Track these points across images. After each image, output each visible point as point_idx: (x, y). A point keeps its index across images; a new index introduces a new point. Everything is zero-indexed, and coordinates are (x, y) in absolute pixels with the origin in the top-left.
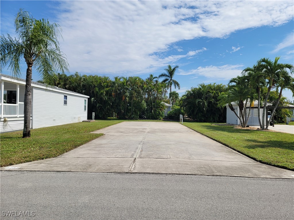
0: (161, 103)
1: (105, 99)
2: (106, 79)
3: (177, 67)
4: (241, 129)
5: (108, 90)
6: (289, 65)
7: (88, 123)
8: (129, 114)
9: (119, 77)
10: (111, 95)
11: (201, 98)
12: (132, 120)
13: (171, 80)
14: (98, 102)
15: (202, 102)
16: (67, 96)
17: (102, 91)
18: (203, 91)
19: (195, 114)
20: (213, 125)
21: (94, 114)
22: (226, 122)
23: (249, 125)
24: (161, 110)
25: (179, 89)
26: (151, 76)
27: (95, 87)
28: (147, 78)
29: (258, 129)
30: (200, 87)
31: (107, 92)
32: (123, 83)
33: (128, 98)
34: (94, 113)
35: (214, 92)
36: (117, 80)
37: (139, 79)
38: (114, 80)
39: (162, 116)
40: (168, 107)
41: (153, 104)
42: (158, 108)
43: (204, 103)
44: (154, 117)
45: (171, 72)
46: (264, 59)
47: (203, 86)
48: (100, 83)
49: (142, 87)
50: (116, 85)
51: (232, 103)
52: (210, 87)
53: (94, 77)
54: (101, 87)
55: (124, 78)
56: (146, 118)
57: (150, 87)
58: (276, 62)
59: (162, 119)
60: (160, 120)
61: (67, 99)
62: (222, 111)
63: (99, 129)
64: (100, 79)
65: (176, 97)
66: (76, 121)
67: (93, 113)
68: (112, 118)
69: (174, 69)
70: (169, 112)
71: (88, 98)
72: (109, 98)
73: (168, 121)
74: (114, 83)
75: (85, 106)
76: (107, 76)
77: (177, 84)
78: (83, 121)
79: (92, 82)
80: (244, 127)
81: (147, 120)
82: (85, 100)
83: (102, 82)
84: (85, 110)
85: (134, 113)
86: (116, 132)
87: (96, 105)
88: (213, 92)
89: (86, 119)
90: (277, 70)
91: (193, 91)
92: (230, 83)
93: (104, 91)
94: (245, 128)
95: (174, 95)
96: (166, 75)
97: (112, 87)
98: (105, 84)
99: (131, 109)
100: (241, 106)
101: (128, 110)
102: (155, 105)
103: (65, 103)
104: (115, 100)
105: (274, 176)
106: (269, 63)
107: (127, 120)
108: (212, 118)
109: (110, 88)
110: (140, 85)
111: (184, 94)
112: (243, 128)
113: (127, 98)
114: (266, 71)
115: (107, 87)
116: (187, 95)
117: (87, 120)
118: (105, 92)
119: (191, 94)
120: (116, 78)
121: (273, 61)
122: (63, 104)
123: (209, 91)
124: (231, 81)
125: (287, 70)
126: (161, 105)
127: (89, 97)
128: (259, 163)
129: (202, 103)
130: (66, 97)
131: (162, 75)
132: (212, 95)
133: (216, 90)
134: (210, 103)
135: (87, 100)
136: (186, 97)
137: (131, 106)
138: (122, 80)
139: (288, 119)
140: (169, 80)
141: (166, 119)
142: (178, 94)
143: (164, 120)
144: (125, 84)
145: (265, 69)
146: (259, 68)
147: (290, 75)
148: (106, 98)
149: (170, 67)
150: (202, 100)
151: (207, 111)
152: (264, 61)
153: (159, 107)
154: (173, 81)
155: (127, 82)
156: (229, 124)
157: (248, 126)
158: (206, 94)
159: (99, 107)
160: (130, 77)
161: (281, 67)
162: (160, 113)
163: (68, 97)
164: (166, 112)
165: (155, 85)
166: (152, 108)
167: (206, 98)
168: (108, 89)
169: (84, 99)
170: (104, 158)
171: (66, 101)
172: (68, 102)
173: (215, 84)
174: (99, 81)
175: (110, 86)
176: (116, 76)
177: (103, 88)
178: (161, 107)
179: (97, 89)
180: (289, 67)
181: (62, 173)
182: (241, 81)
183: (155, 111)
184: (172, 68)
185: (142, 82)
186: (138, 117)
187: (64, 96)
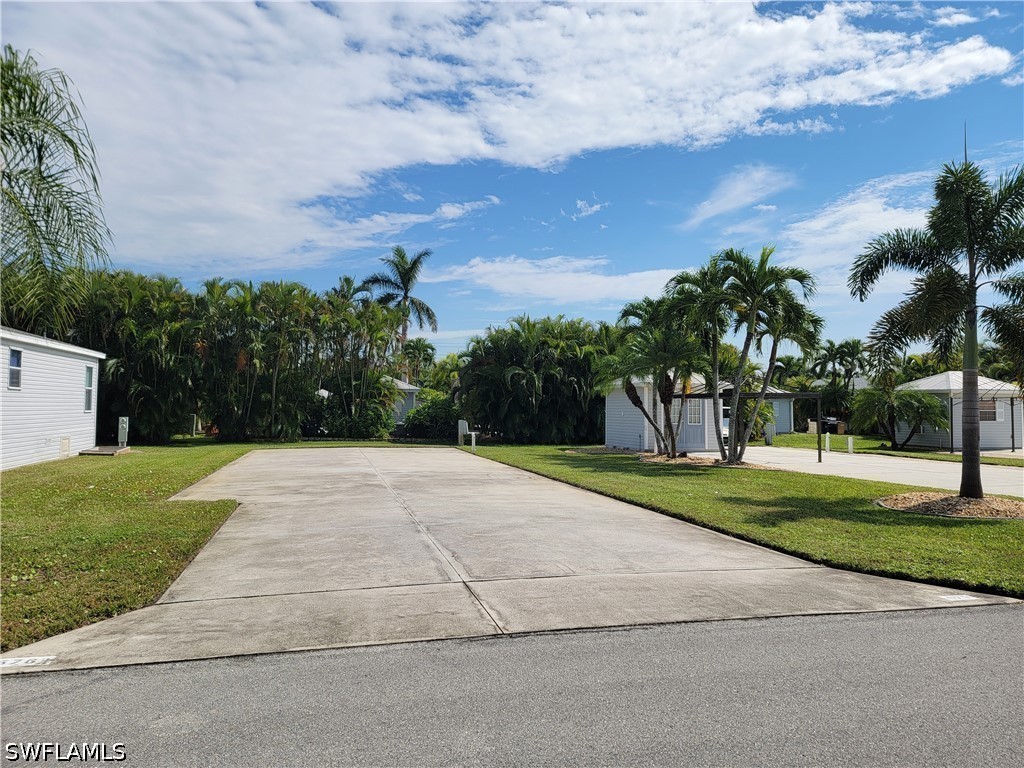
0: (383, 380)
1: (168, 362)
2: (167, 287)
3: (426, 253)
4: (667, 465)
5: (178, 330)
6: (800, 272)
7: (89, 465)
8: (263, 423)
9: (221, 279)
10: (188, 349)
11: (519, 364)
12: (275, 443)
13: (406, 297)
14: (135, 376)
15: (523, 378)
16: (19, 353)
17: (152, 334)
18: (527, 340)
19: (502, 416)
20: (567, 451)
21: (124, 423)
22: (602, 442)
23: (683, 450)
24: (383, 404)
25: (435, 329)
26: (348, 281)
27: (126, 316)
28: (330, 290)
29: (717, 461)
30: (516, 326)
31: (174, 338)
32: (242, 306)
33: (261, 359)
34: (126, 419)
35: (562, 344)
36: (217, 291)
37: (304, 292)
38: (202, 292)
39: (386, 426)
40: (406, 394)
41: (354, 383)
42: (373, 396)
43: (531, 382)
44: (360, 431)
45: (407, 273)
46: (732, 251)
47: (528, 326)
48: (144, 303)
49: (312, 323)
50: (212, 310)
51: (635, 380)
52: (547, 328)
53: (113, 277)
54: (146, 315)
55: (243, 287)
56: (328, 436)
57: (344, 320)
58: (763, 262)
59: (386, 436)
60: (380, 438)
61: (19, 365)
62: (585, 406)
63: (192, 484)
64: (143, 284)
65: (425, 360)
66: (52, 454)
67: (121, 419)
68: (188, 437)
69: (416, 263)
70: (411, 412)
71: (100, 360)
72: (182, 361)
73: (407, 442)
74: (201, 302)
75: (89, 393)
76: (169, 276)
77: (425, 312)
78: (81, 454)
79: (110, 297)
80: (674, 457)
81: (333, 443)
82: (90, 370)
83: (153, 296)
84: (88, 407)
85: (281, 415)
86: (274, 492)
87: (128, 388)
88: (557, 347)
89: (88, 442)
90: (768, 284)
91: (492, 339)
92: (623, 317)
93: (161, 335)
94: (679, 461)
95: (419, 352)
96: (386, 281)
97: (196, 317)
98: (164, 305)
99: (270, 402)
100: (666, 392)
101: (258, 408)
102: (363, 389)
103: (15, 379)
104: (208, 368)
105: (902, 603)
106: (744, 264)
107: (256, 442)
108: (555, 431)
109: (187, 321)
110: (307, 315)
111: (464, 350)
112: (673, 462)
113: (256, 361)
114: (733, 286)
115: (174, 315)
116: (473, 354)
117: (97, 448)
118: (165, 339)
119: (487, 350)
120: (211, 286)
121: (755, 258)
122: (7, 385)
123: (545, 343)
124: (626, 314)
125: (792, 285)
126: (384, 385)
127: (103, 356)
128: (823, 569)
129: (524, 381)
130: (16, 357)
131: (375, 280)
132: (556, 353)
133: (567, 339)
134: (548, 379)
135: (95, 367)
136: (469, 359)
137: (270, 392)
138: (231, 293)
139: (770, 428)
140: (399, 299)
141: (401, 436)
142: (433, 349)
143: (394, 442)
144: (248, 309)
145: (731, 280)
146: (709, 278)
147: (800, 300)
148: (168, 360)
149: (399, 252)
150: (524, 369)
151: (541, 407)
152: (730, 256)
153: (375, 392)
154: (412, 302)
155: (254, 304)
156: (615, 447)
157: (684, 455)
158: (537, 351)
159: (138, 395)
160: (267, 284)
161: (778, 276)
162: (379, 417)
163: (26, 355)
164: (398, 412)
165: (359, 316)
166: (349, 400)
167: (537, 365)
168: (177, 325)
169: (83, 364)
170: (349, 593)
171: (18, 372)
172: (23, 378)
173: (561, 317)
174: (137, 294)
175: (188, 314)
176: (211, 279)
177: (158, 320)
178: (385, 395)
179: (131, 324)
180: (800, 277)
181: (258, 659)
182: (654, 313)
183: (362, 407)
184: (410, 257)
185: (314, 303)
186: (299, 431)
187: (9, 353)
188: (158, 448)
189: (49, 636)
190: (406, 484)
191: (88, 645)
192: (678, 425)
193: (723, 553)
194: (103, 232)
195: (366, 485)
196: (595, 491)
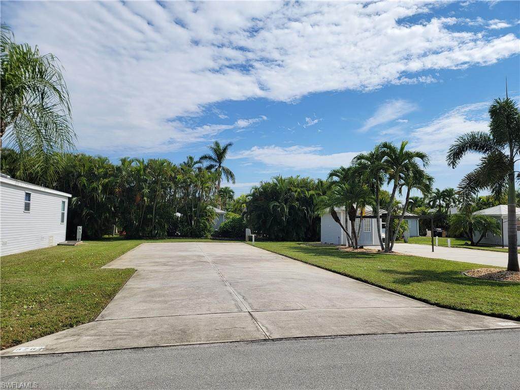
0: (208, 208)
1: (102, 199)
2: (102, 162)
3: (230, 145)
4: (353, 253)
5: (107, 183)
6: (421, 154)
7: (63, 250)
8: (148, 229)
9: (128, 158)
10: (112, 192)
11: (277, 200)
12: (154, 239)
13: (220, 166)
14: (86, 206)
15: (279, 207)
16: (30, 194)
17: (95, 185)
18: (281, 188)
19: (268, 227)
20: (301, 245)
21: (80, 229)
22: (319, 240)
23: (362, 244)
24: (208, 220)
25: (234, 183)
26: (191, 158)
27: (81, 176)
28: (182, 162)
29: (379, 251)
30: (275, 181)
31: (105, 187)
32: (139, 171)
33: (148, 197)
34: (81, 227)
35: (299, 190)
36: (126, 164)
37: (169, 163)
38: (119, 164)
39: (209, 231)
40: (219, 215)
41: (193, 210)
42: (203, 216)
43: (283, 209)
44: (196, 234)
45: (220, 154)
46: (386, 143)
47: (281, 181)
48: (91, 169)
49: (173, 179)
50: (124, 173)
51: (336, 209)
52: (291, 182)
53: (76, 157)
54: (92, 176)
55: (139, 162)
56: (180, 236)
57: (189, 178)
58: (402, 149)
59: (209, 236)
60: (206, 238)
61: (30, 201)
62: (310, 222)
63: (112, 260)
64: (90, 160)
65: (229, 198)
66: (44, 245)
67: (78, 227)
68: (111, 236)
69: (225, 149)
70: (222, 224)
71: (69, 198)
72: (109, 198)
73: (220, 240)
74: (118, 169)
75: (63, 214)
76: (103, 156)
77: (230, 174)
78: (58, 245)
79: (74, 167)
80: (357, 248)
81: (183, 240)
82: (64, 202)
83: (95, 166)
84: (63, 221)
85: (157, 226)
86: (153, 264)
87: (82, 211)
88: (296, 191)
89: (62, 238)
90: (404, 160)
91: (263, 187)
92: (330, 177)
93: (99, 185)
94: (359, 250)
95: (226, 194)
96: (210, 158)
97: (116, 176)
98: (101, 170)
99: (151, 219)
100: (352, 215)
101: (146, 222)
102: (198, 212)
103: (27, 207)
104: (122, 202)
105: (477, 326)
106: (392, 150)
107: (144, 239)
108: (295, 234)
109: (112, 178)
110: (171, 175)
111: (249, 193)
112: (356, 251)
113: (145, 198)
114: (386, 161)
115: (105, 176)
116: (253, 195)
117: (66, 242)
118: (100, 187)
119: (261, 193)
120: (123, 161)
121: (398, 146)
122: (23, 210)
123: (290, 189)
124: (331, 175)
125: (417, 161)
126: (208, 211)
127: (70, 196)
128: (436, 308)
129: (279, 209)
130: (28, 196)
131: (205, 157)
132: (296, 195)
133: (301, 187)
134: (292, 208)
135: (67, 201)
136: (252, 197)
137: (152, 214)
138: (134, 164)
139: (406, 234)
140: (216, 167)
141: (216, 236)
142: (233, 193)
143: (213, 239)
144: (142, 172)
145: (386, 158)
146: (374, 157)
147: (422, 168)
148: (102, 198)
149: (217, 144)
150: (279, 202)
151: (288, 222)
152: (385, 145)
153: (204, 214)
154: (223, 169)
155: (145, 170)
156: (326, 243)
157: (362, 247)
158: (286, 193)
159: (87, 215)
160: (151, 160)
161: (409, 156)
162: (206, 226)
163: (33, 195)
164: (216, 224)
165: (197, 176)
166: (191, 218)
167: (286, 201)
168: (107, 180)
169: (60, 200)
170: (191, 317)
171: (29, 204)
172: (31, 207)
173: (298, 176)
174: (88, 165)
175: (111, 175)
176: (123, 157)
177: (97, 178)
178: (209, 216)
179: (84, 180)
180: (422, 156)
181: (145, 350)
182: (346, 175)
183: (198, 222)
184: (222, 146)
185: (174, 169)
186: (166, 234)
187: (24, 194)
188: (95, 242)
189: (42, 336)
190: (220, 261)
191: (62, 341)
192: (359, 232)
193: (383, 299)
194: (72, 134)
195: (199, 261)
196: (316, 266)
